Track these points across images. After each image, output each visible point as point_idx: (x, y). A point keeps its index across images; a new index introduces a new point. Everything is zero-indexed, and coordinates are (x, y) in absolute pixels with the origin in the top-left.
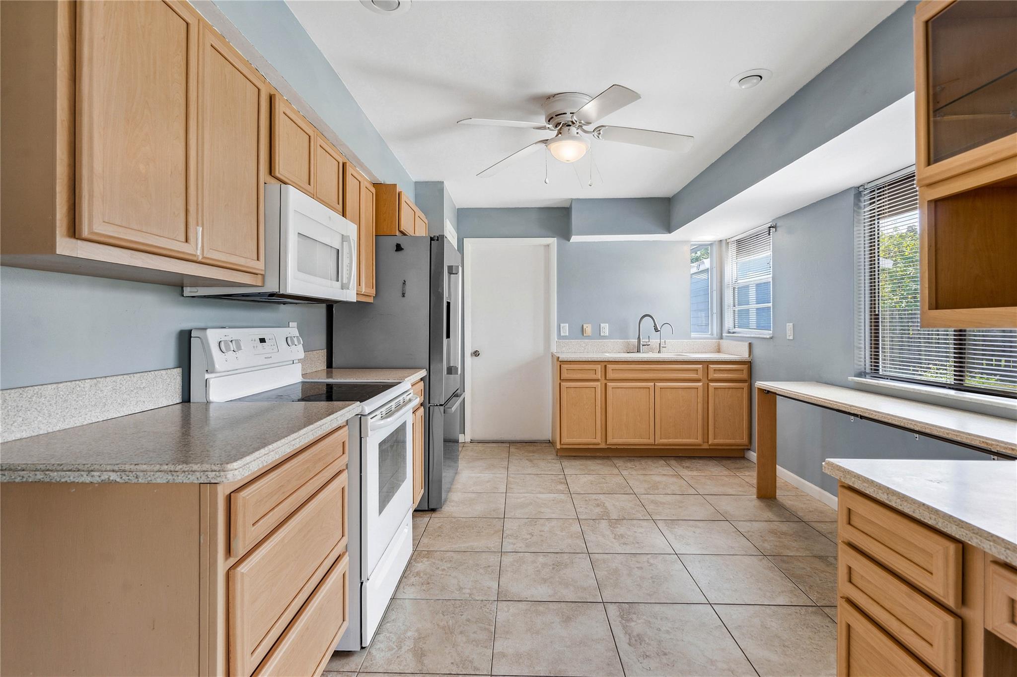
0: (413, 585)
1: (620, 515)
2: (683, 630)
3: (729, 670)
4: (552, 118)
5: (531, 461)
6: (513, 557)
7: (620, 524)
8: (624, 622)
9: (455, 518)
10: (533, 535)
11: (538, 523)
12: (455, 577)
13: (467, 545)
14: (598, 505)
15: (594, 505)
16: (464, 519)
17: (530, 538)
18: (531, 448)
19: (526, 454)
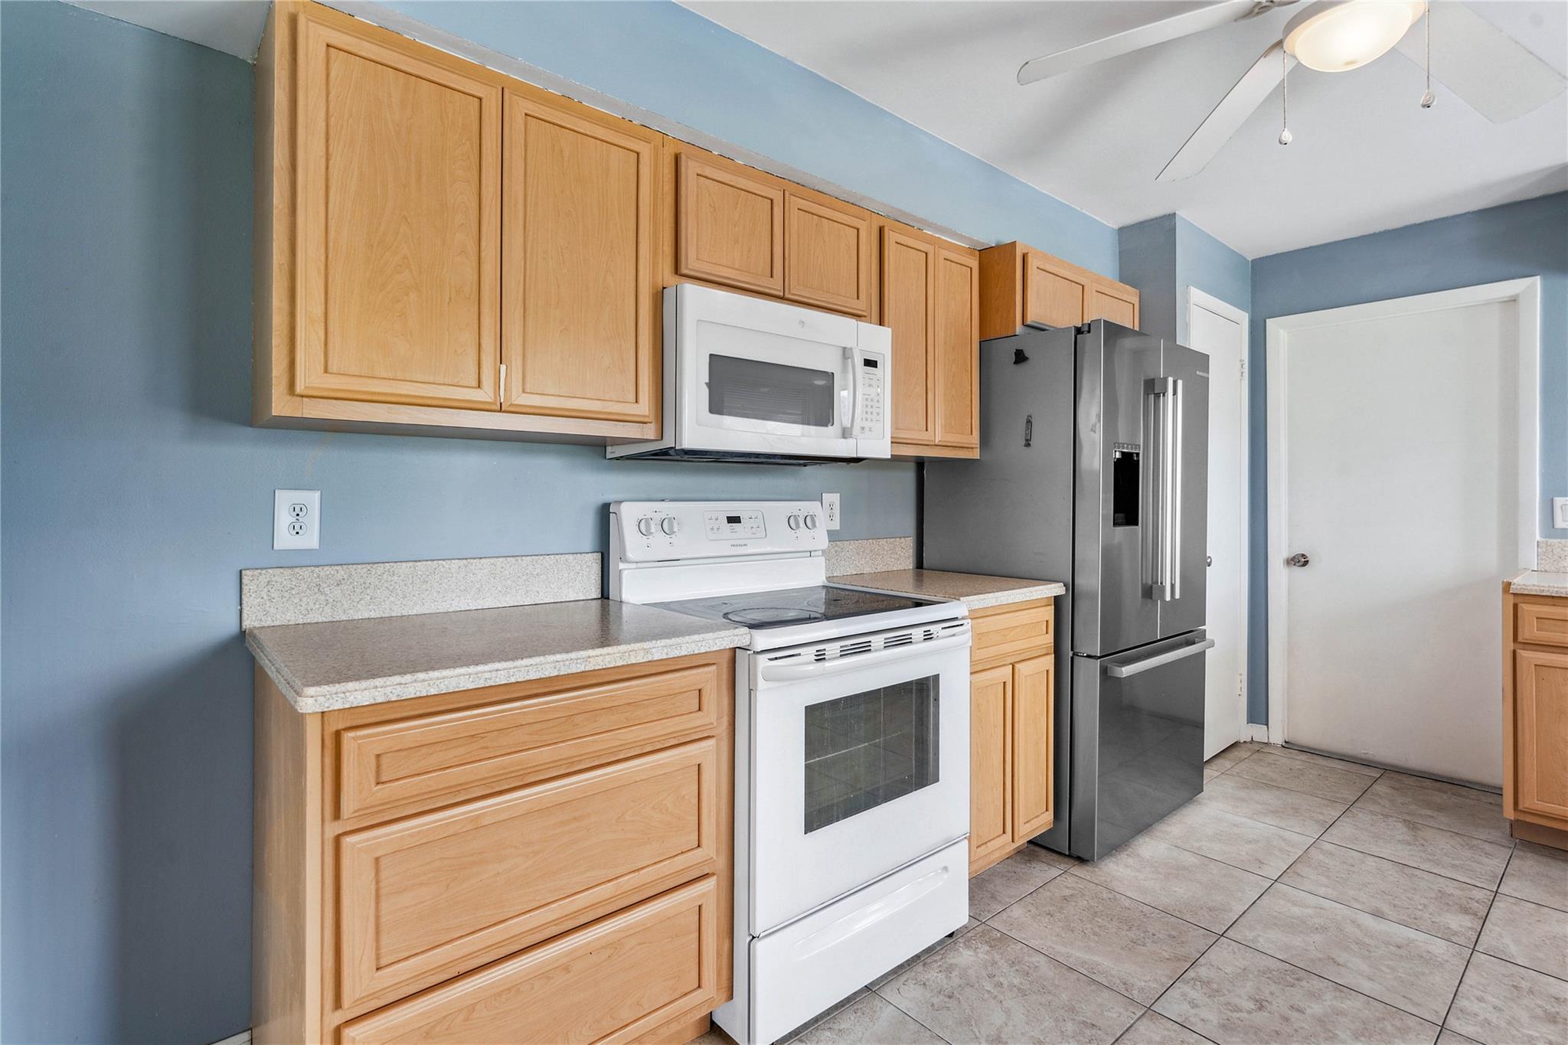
0: (924, 984)
5: (1412, 826)
6: (1166, 1032)
9: (1111, 891)
10: (1261, 1008)
11: (1304, 983)
12: (1008, 1012)
13: (1087, 957)
15: (1539, 1011)
16: (1128, 900)
17: (1249, 1012)
18: (1438, 798)
19: (1413, 807)
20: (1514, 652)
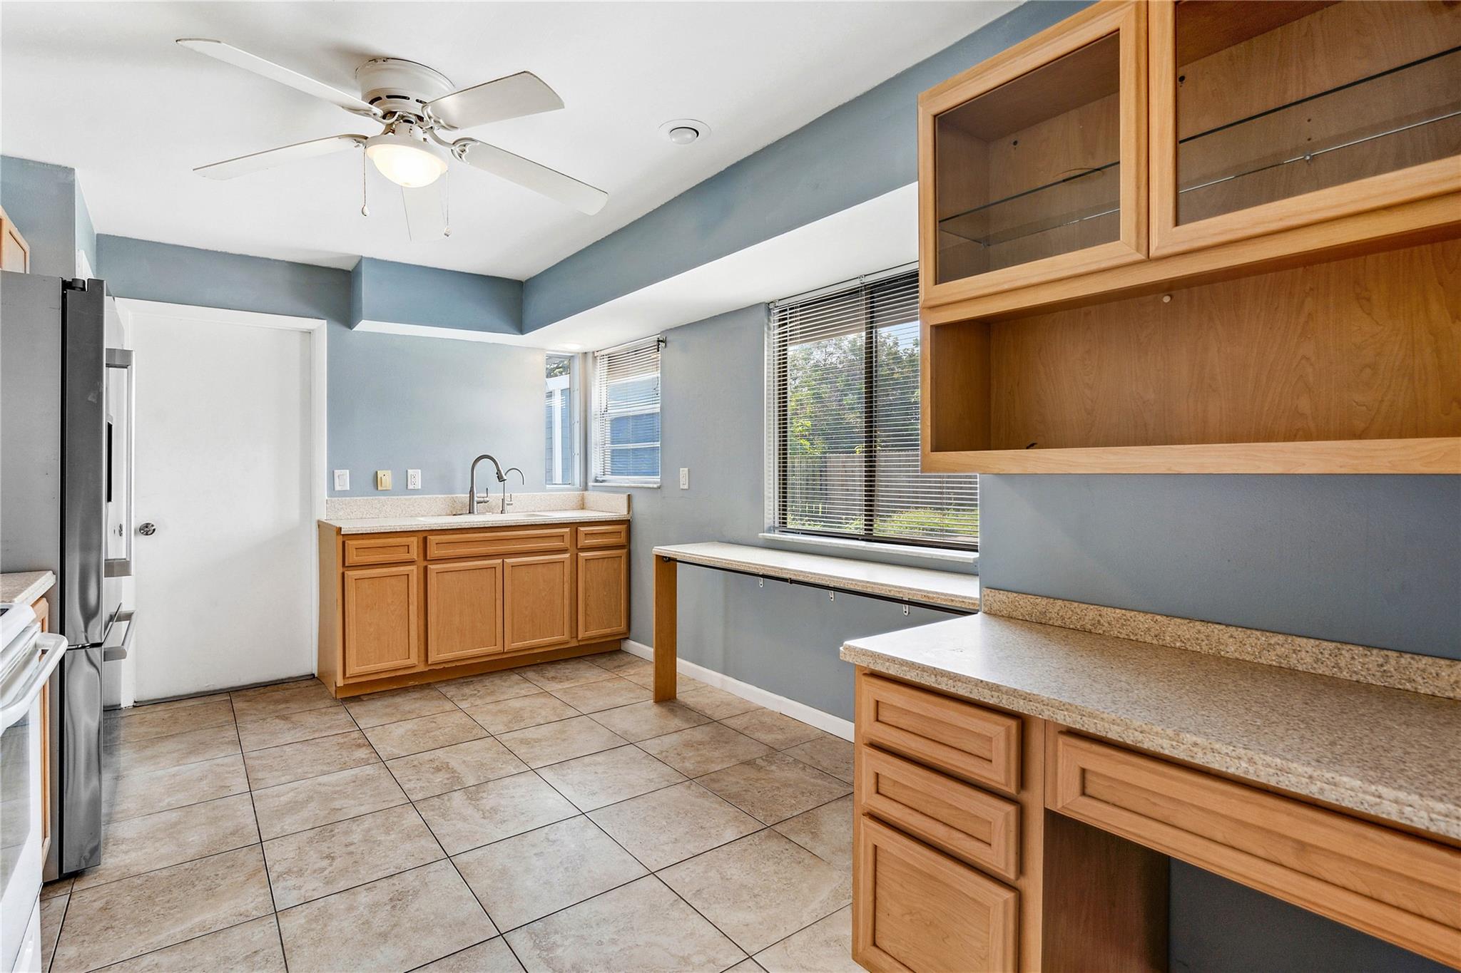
1: (479, 776)
2: (632, 928)
3: (709, 962)
4: (379, 99)
5: (285, 718)
6: (304, 914)
7: (484, 792)
8: (545, 953)
9: (139, 875)
10: (333, 858)
11: (336, 831)
13: (189, 925)
14: (438, 770)
15: (431, 770)
16: (164, 871)
17: (331, 865)
18: (278, 695)
19: (271, 707)
20: (343, 574)
